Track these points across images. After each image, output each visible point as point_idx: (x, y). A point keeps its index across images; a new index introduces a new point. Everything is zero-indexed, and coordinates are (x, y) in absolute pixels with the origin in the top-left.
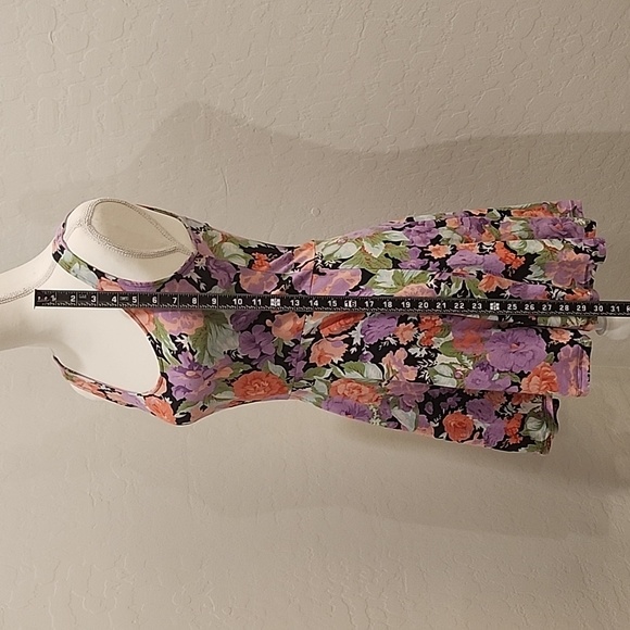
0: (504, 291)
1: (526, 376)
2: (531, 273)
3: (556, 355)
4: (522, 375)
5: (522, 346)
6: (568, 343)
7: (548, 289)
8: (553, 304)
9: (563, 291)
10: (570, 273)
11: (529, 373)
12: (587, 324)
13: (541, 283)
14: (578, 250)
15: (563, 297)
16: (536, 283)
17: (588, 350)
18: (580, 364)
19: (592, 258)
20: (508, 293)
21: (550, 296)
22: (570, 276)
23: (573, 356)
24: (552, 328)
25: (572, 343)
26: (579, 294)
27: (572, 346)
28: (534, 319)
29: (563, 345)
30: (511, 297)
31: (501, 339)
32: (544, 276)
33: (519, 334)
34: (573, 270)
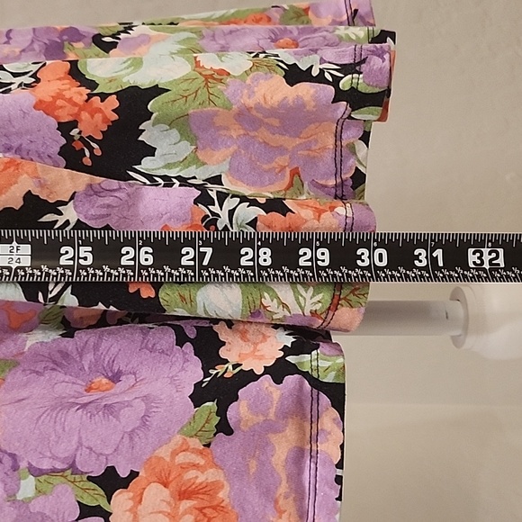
0: (55, 208)
1: (125, 483)
2: (151, 151)
3: (222, 412)
4: (111, 481)
5: (126, 381)
6: (267, 370)
7: (204, 199)
8: (217, 245)
9: (254, 203)
10: (281, 150)
11: (134, 475)
12: (334, 306)
13: (184, 182)
14: (294, 75)
15: (253, 223)
16: (168, 182)
17: (336, 394)
18: (314, 439)
19: (340, 96)
20: (70, 214)
21: (211, 222)
22: (282, 160)
23: (284, 415)
24: (230, 323)
25: (279, 371)
26: (307, 214)
27: (278, 380)
28: (147, 292)
29: (250, 377)
30: (80, 225)
31: (59, 361)
32: (194, 160)
33: (119, 345)
34: (290, 142)
